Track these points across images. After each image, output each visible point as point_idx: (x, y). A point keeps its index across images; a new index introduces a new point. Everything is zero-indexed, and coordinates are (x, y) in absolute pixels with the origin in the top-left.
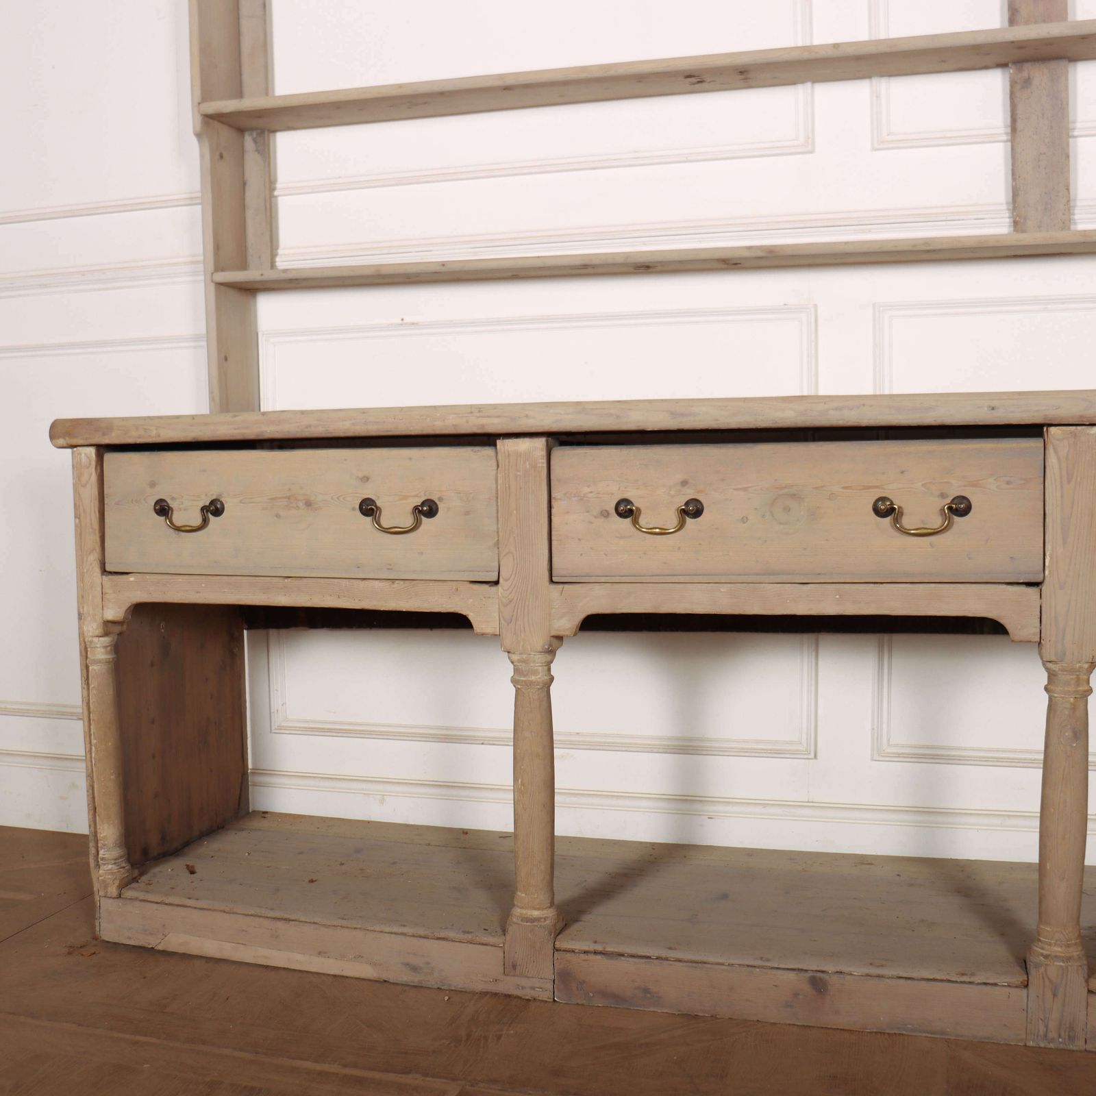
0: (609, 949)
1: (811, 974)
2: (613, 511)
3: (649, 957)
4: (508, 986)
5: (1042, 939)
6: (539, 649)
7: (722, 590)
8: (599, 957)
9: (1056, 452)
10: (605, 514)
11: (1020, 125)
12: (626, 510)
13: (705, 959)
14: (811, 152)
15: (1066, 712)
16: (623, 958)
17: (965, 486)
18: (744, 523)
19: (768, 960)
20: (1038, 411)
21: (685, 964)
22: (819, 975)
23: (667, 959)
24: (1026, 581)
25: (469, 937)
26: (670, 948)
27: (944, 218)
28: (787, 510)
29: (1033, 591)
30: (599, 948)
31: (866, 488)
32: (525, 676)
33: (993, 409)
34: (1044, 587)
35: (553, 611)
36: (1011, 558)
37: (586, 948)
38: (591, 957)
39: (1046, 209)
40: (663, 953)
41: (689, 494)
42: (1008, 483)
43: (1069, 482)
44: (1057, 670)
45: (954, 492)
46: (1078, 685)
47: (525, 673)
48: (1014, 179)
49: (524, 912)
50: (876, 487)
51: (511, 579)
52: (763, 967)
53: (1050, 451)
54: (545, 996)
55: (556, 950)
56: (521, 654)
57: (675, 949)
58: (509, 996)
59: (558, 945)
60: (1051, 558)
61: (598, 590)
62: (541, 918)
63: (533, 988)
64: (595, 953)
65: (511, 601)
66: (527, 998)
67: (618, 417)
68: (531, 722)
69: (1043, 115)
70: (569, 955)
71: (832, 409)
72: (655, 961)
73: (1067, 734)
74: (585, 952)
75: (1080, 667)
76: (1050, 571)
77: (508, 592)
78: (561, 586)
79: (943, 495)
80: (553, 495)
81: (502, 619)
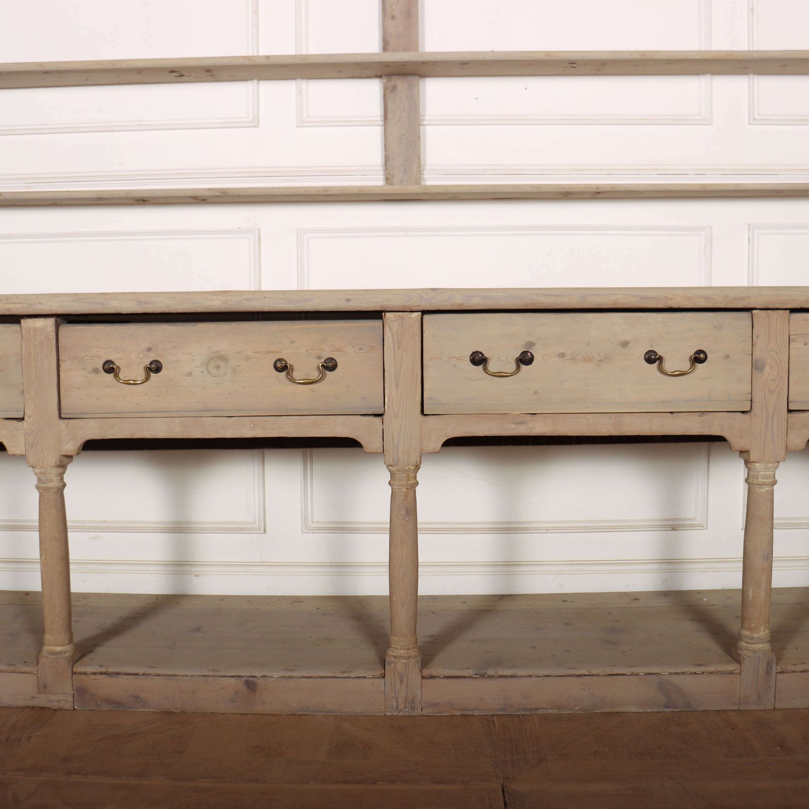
0: (110, 670)
1: (244, 679)
2: (101, 369)
3: (138, 674)
4: (42, 701)
5: (393, 646)
6: (53, 465)
7: (176, 422)
8: (103, 676)
9: (390, 327)
10: (96, 371)
11: (389, 115)
12: (110, 368)
13: (176, 673)
14: (256, 127)
15: (402, 498)
16: (120, 676)
17: (333, 351)
18: (189, 376)
19: (218, 671)
20: (377, 302)
21: (162, 677)
22: (251, 679)
23: (149, 675)
24: (374, 413)
25: (13, 668)
26: (152, 667)
27: (342, 174)
28: (218, 367)
29: (377, 420)
30: (103, 670)
31: (269, 352)
32: (44, 483)
33: (349, 300)
34: (385, 417)
35: (62, 438)
36: (363, 398)
37: (95, 671)
38: (98, 676)
39: (405, 170)
40: (148, 671)
41: (153, 357)
42: (360, 349)
43: (399, 349)
44: (395, 470)
45: (326, 355)
46: (408, 481)
47: (45, 482)
48: (386, 150)
49: (51, 648)
50: (276, 352)
51: (32, 417)
52: (214, 676)
53: (387, 328)
54: (68, 706)
55: (74, 673)
56: (41, 468)
57: (156, 667)
58: (42, 708)
59: (75, 670)
60: (389, 397)
61: (93, 423)
62: (63, 652)
63: (59, 701)
64: (101, 673)
65: (32, 432)
66: (55, 708)
67: (102, 304)
68: (50, 515)
69: (404, 110)
70: (82, 676)
71: (245, 300)
72: (142, 677)
73: (402, 512)
74: (94, 674)
75: (409, 468)
76: (388, 407)
77: (31, 425)
78: (66, 421)
79: (319, 357)
80: (61, 358)
81: (26, 444)
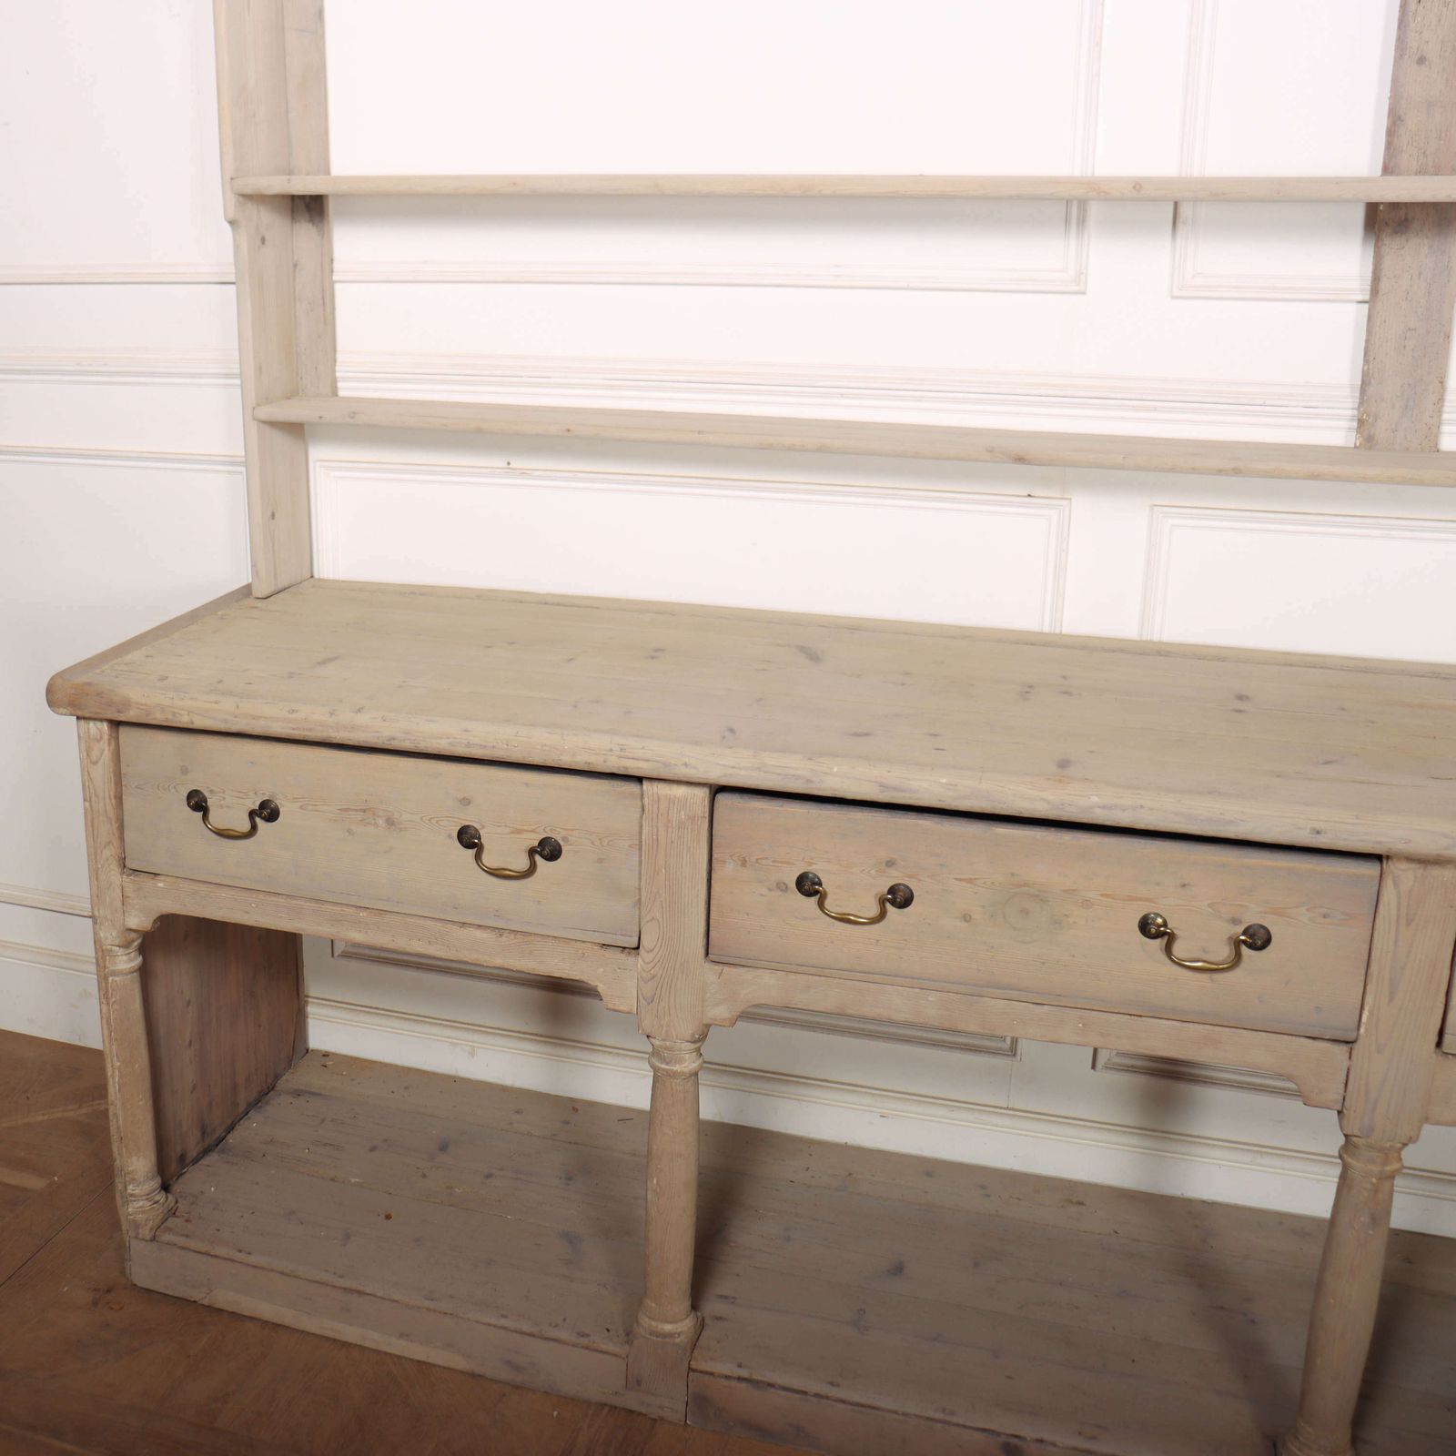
0: (756, 1377)
1: (1003, 1439)
2: (793, 885)
3: (805, 1393)
4: (631, 1401)
5: (1301, 1439)
6: (688, 1038)
7: (930, 999)
8: (744, 1385)
9: (1396, 884)
10: (782, 887)
12: (808, 886)
13: (876, 1403)
15: (1366, 1193)
16: (772, 1390)
17: (1265, 913)
18: (966, 921)
19: (952, 1413)
20: (1380, 843)
21: (849, 1407)
22: (1015, 1441)
23: (827, 1398)
24: (1332, 1038)
25: (584, 1341)
26: (832, 1384)
27: (1262, 402)
28: (1025, 913)
29: (1340, 1051)
30: (744, 1373)
31: (1131, 899)
32: (667, 1064)
33: (1318, 832)
34: (1356, 1046)
35: (708, 995)
36: (1317, 1007)
37: (728, 1373)
38: (734, 1383)
39: (1407, 406)
40: (825, 1389)
41: (895, 877)
42: (1325, 916)
43: (1409, 923)
44: (1360, 1144)
45: (1251, 919)
46: (1385, 1163)
47: (668, 1060)
48: (1366, 361)
49: (654, 1323)
50: (1147, 900)
51: (656, 950)
52: (945, 1422)
53: (1388, 883)
54: (676, 1417)
55: (690, 1369)
56: (663, 1040)
57: (838, 1385)
58: (631, 1412)
59: (693, 1365)
60: (1371, 1013)
61: (769, 978)
62: (675, 1333)
63: (661, 1408)
64: (740, 1379)
65: (654, 977)
66: (654, 1417)
67: (809, 781)
68: (673, 1117)
70: (707, 1378)
71: (1100, 807)
72: (812, 1398)
73: (1362, 1219)
74: (727, 1377)
75: (1391, 1146)
76: (1367, 1030)
77: (652, 965)
78: (718, 968)
79: (1235, 921)
80: (715, 856)
81: (640, 996)
